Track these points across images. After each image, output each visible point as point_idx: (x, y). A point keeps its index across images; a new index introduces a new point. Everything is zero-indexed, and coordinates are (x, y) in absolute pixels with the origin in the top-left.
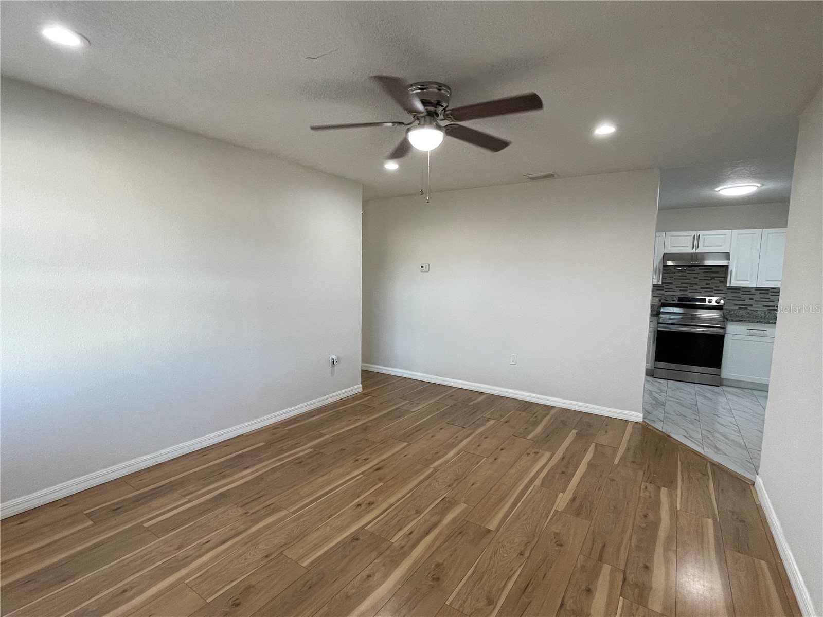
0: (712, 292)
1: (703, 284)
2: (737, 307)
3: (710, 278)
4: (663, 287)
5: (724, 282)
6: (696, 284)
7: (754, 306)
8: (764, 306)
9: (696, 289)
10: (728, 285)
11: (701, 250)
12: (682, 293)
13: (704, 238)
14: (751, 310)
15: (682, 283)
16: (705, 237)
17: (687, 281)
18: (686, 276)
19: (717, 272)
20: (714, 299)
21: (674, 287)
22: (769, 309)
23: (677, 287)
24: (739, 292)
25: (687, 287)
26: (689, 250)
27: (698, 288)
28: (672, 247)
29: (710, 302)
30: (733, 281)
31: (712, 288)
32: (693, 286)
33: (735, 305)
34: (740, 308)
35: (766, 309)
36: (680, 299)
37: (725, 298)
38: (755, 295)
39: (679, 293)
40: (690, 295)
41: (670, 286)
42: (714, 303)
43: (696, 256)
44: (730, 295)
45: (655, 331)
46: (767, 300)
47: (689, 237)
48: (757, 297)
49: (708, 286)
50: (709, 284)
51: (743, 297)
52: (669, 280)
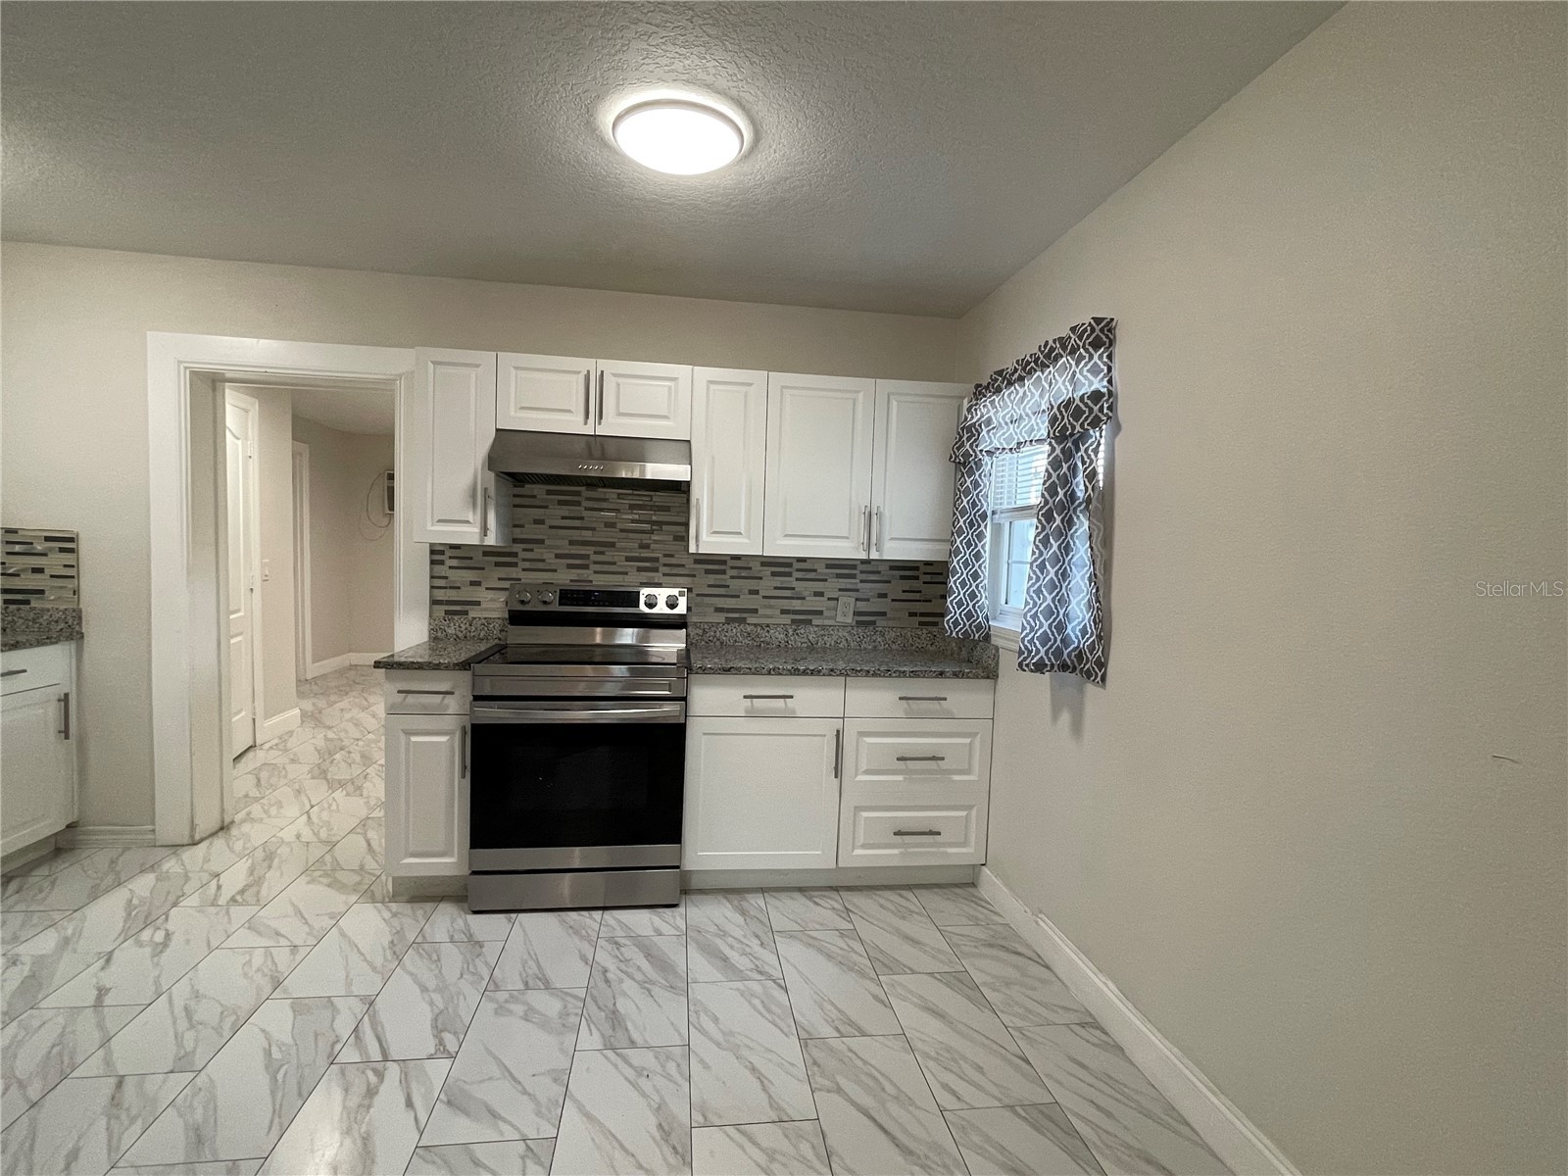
0: (656, 570)
1: (631, 545)
2: (721, 618)
3: (647, 527)
4: (515, 555)
5: (684, 539)
6: (613, 545)
7: (761, 612)
8: (784, 612)
9: (614, 563)
10: (692, 549)
11: (611, 427)
12: (574, 574)
13: (618, 385)
14: (755, 625)
15: (571, 543)
16: (621, 380)
17: (587, 535)
18: (582, 518)
19: (667, 509)
20: (662, 594)
21: (549, 556)
22: (793, 621)
23: (558, 556)
24: (724, 572)
25: (587, 557)
26: (573, 423)
27: (618, 556)
28: (522, 408)
29: (651, 605)
30: (704, 536)
31: (656, 560)
32: (603, 553)
33: (718, 610)
34: (729, 621)
35: (787, 619)
36: (566, 596)
37: (690, 590)
38: (761, 578)
39: (565, 578)
40: (600, 581)
41: (538, 552)
42: (661, 608)
43: (600, 446)
44: (703, 582)
45: (464, 728)
46: (788, 593)
47: (574, 377)
48: (767, 585)
49: (645, 554)
50: (647, 547)
51: (735, 584)
52: (530, 532)
